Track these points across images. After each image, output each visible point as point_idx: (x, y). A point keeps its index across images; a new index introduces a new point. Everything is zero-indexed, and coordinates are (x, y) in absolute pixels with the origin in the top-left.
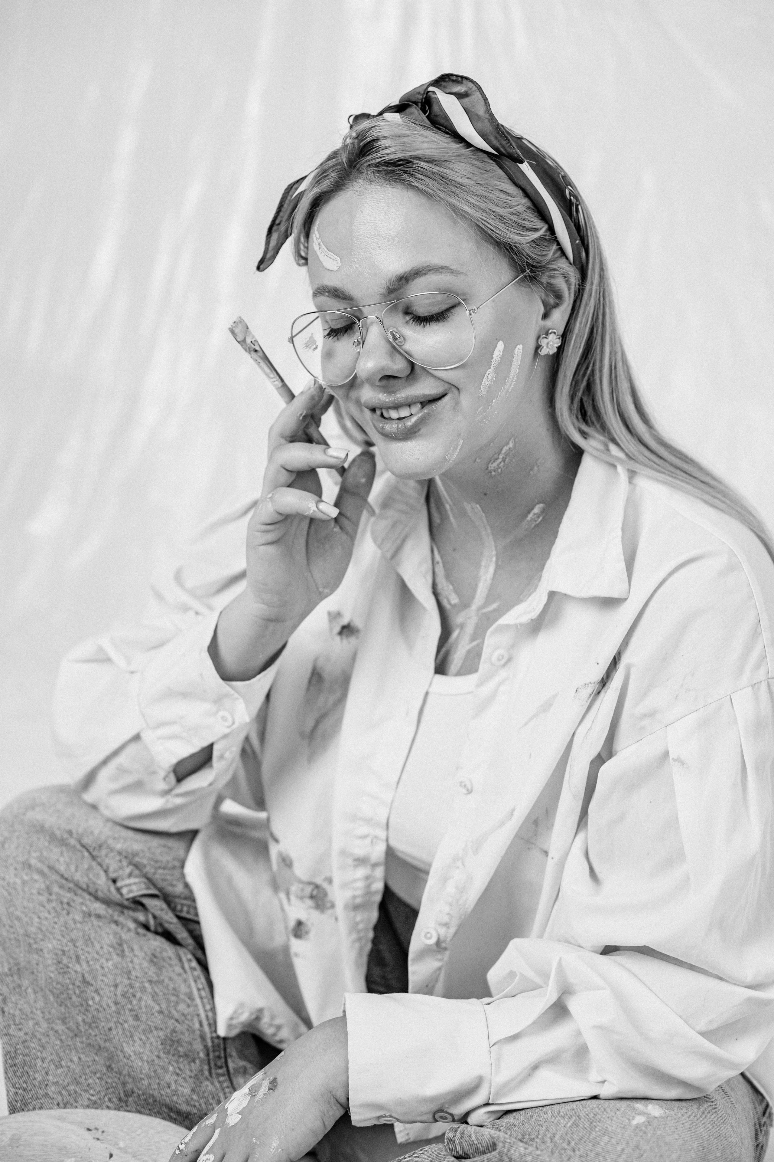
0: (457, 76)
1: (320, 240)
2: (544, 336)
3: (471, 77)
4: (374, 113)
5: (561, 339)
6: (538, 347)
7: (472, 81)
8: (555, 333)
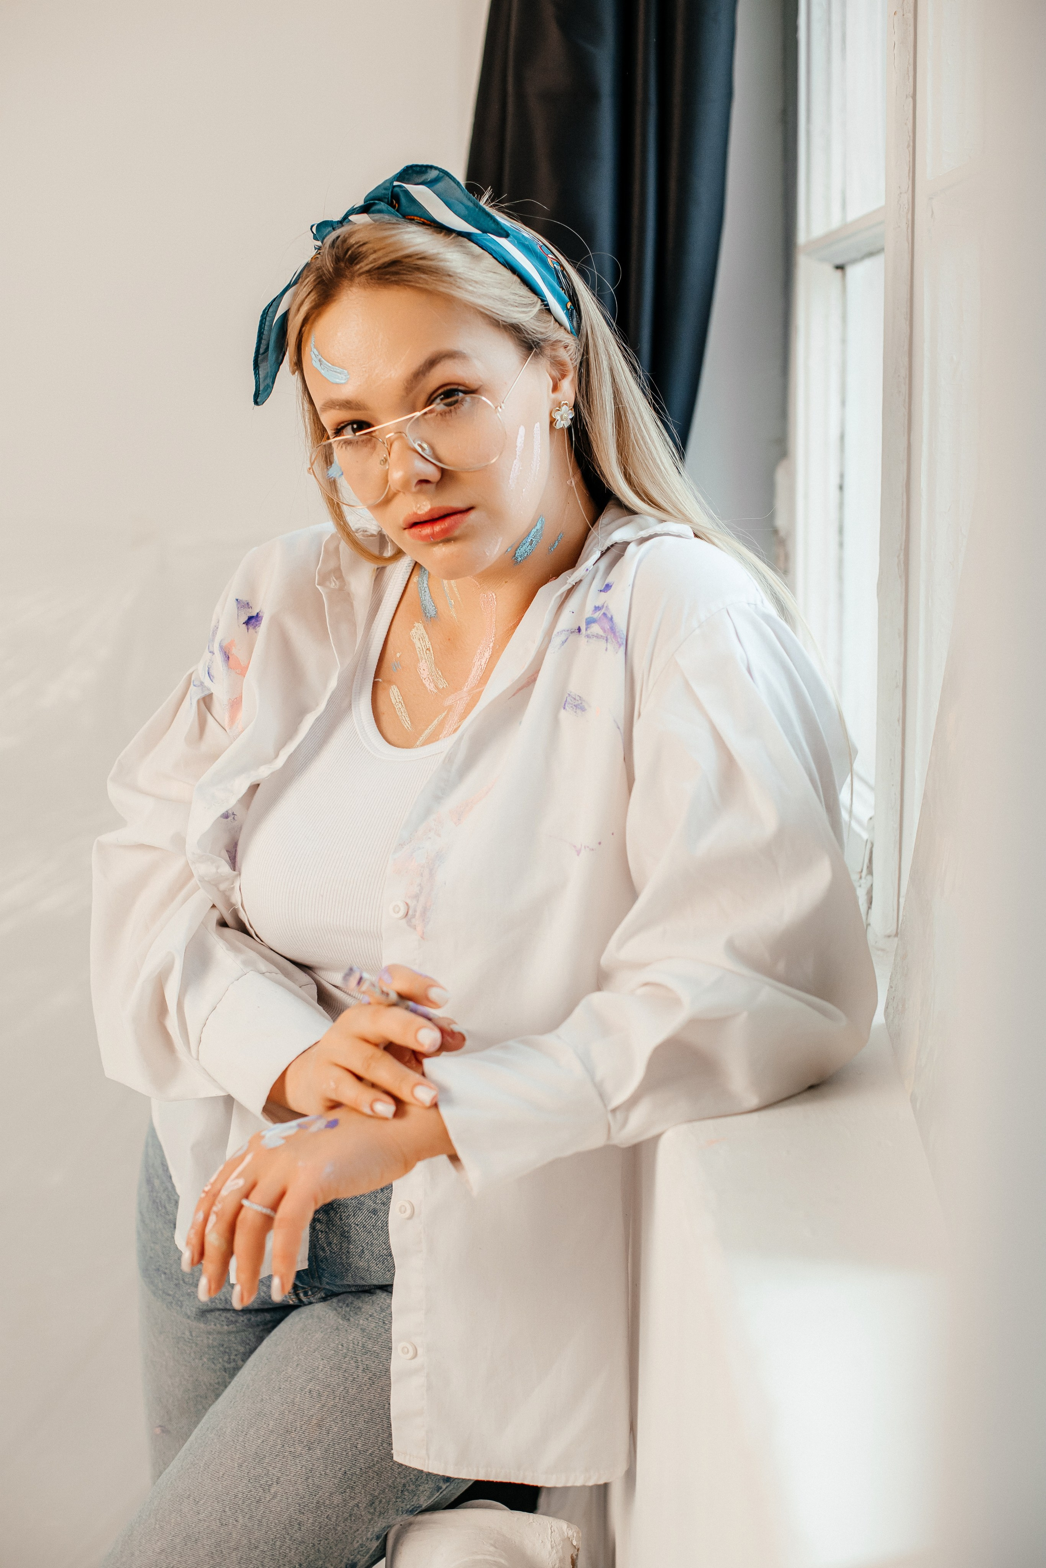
0: (422, 166)
1: (320, 357)
2: (557, 408)
3: (435, 165)
4: (338, 218)
5: (573, 409)
6: (552, 422)
7: (436, 168)
8: (566, 404)
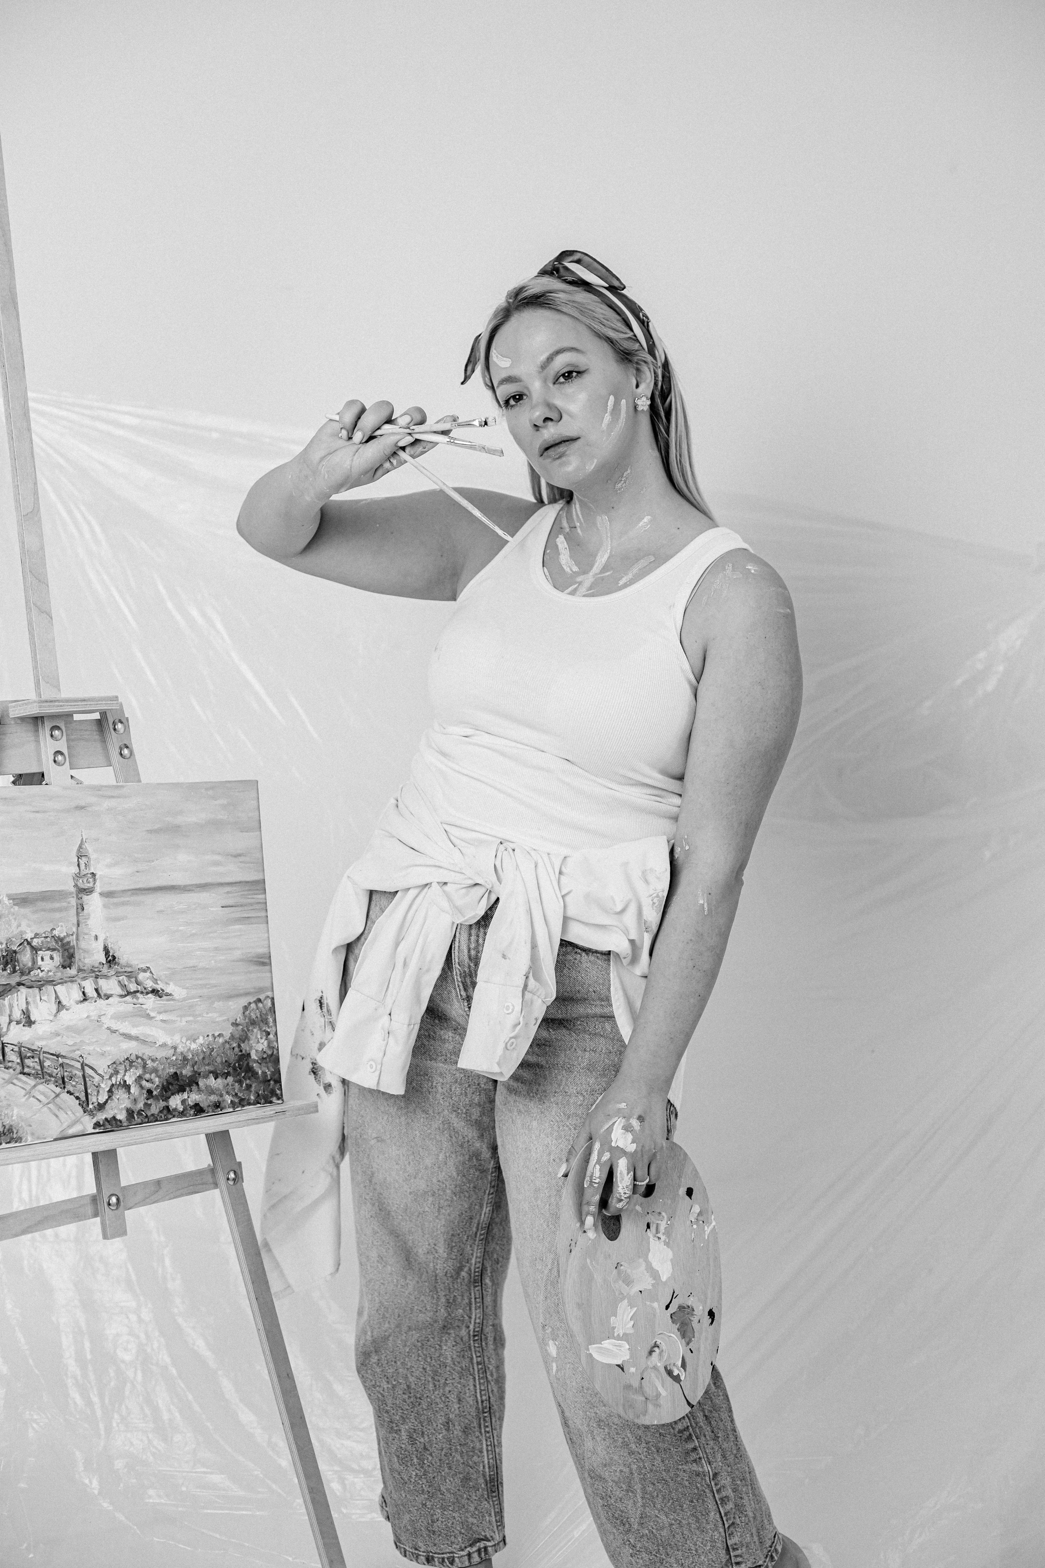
8: (645, 396)
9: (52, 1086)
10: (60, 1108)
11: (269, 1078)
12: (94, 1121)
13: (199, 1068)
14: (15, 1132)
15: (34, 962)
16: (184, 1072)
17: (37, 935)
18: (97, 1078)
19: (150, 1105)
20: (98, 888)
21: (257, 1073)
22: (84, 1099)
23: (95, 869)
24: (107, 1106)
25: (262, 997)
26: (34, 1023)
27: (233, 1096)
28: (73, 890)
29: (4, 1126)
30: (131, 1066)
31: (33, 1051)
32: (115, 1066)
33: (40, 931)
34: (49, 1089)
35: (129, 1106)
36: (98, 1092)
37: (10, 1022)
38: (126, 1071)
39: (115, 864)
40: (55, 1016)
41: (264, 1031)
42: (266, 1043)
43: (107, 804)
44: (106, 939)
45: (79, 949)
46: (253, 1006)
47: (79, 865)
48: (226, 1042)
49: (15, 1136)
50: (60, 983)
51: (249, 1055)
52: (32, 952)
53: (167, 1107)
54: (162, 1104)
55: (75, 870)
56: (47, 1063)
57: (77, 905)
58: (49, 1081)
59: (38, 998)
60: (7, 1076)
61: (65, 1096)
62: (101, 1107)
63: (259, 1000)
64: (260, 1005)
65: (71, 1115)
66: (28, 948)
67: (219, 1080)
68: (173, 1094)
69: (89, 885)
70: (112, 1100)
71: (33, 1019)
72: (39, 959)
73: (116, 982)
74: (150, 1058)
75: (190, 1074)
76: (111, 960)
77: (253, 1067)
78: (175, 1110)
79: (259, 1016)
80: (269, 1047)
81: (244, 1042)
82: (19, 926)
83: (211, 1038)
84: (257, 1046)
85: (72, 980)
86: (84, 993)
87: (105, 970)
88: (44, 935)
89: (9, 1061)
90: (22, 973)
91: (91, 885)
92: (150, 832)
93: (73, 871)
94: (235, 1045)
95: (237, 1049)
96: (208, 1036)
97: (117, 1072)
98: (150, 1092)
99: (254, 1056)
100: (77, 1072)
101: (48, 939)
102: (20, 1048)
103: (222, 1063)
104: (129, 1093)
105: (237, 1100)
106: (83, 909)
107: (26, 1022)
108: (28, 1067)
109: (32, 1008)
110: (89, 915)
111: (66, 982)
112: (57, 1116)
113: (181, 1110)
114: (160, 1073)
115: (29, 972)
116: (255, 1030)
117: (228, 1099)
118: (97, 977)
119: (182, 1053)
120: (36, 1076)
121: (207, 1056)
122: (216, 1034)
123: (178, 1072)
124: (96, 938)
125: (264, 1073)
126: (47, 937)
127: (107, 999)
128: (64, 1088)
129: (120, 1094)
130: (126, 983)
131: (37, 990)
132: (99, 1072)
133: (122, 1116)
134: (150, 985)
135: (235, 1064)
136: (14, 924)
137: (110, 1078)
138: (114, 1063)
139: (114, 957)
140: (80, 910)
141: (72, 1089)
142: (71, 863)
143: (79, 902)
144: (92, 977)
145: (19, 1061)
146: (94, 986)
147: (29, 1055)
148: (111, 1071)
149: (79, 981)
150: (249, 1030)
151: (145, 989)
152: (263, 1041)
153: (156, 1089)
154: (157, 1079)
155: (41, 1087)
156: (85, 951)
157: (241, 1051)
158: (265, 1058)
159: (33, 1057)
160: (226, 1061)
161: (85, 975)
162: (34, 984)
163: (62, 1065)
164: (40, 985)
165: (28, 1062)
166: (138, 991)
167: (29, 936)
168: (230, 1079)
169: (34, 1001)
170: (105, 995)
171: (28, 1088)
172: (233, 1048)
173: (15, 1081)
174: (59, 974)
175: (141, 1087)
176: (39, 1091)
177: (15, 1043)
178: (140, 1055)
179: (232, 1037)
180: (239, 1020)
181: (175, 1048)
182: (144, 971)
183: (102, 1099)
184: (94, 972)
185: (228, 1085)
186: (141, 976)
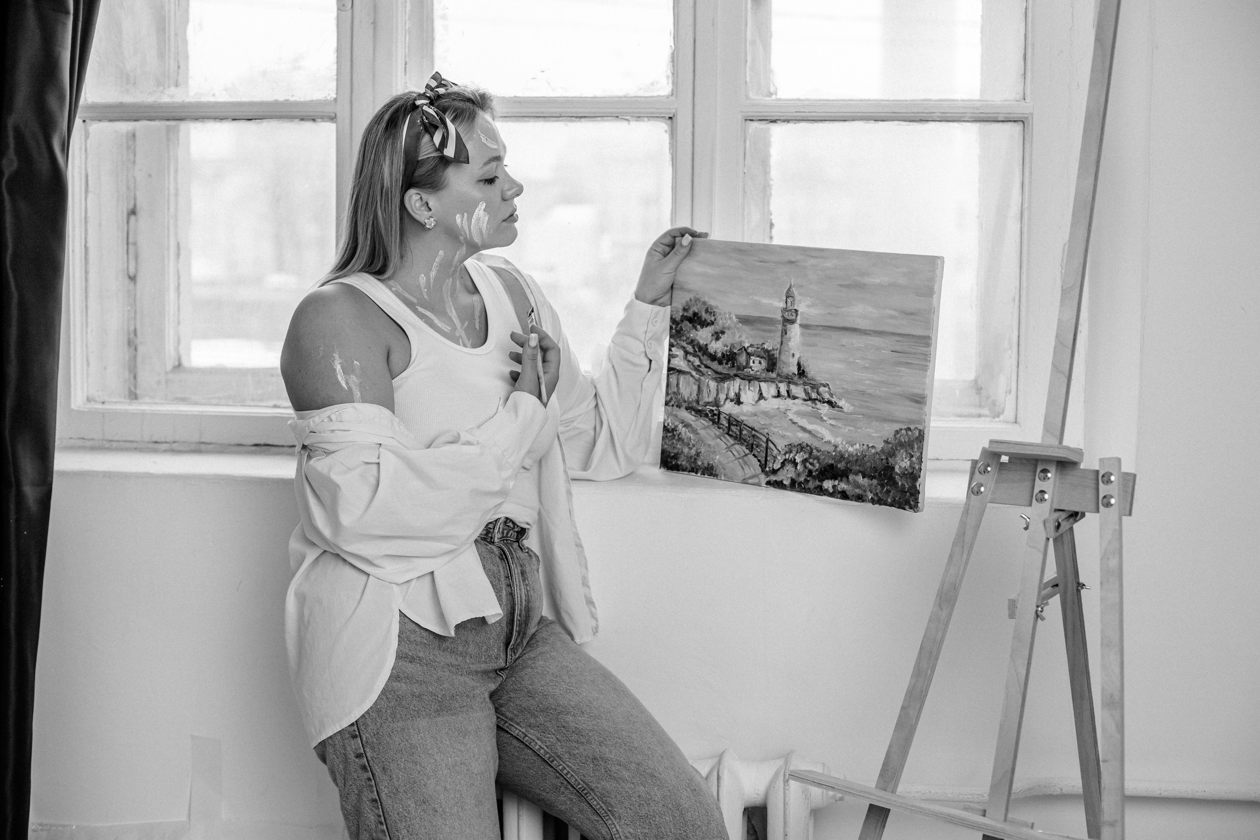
9: (744, 448)
10: (746, 463)
11: (906, 490)
12: (768, 479)
13: (851, 466)
14: (714, 470)
15: (748, 363)
16: (839, 466)
17: (751, 346)
18: (775, 452)
19: (809, 481)
20: (798, 321)
21: (898, 484)
22: (763, 463)
23: (798, 306)
24: (779, 473)
25: (912, 427)
26: (742, 403)
27: (874, 494)
28: (780, 319)
29: (709, 464)
30: (802, 450)
31: (738, 421)
32: (790, 447)
33: (755, 343)
34: (741, 449)
35: (794, 477)
36: (774, 461)
37: (727, 398)
38: (797, 452)
39: (812, 305)
40: (757, 402)
41: (910, 453)
42: (908, 463)
43: (813, 261)
44: (799, 358)
45: (780, 360)
46: (904, 432)
47: (786, 303)
48: (877, 453)
49: (714, 472)
50: (763, 381)
51: (893, 468)
52: (747, 356)
53: (821, 487)
54: (818, 483)
55: (782, 305)
56: (744, 432)
57: (782, 331)
58: (743, 444)
59: (747, 388)
60: (718, 433)
61: (751, 457)
62: (774, 472)
63: (909, 429)
64: (910, 433)
65: (753, 471)
66: (744, 353)
67: (866, 480)
68: (827, 479)
69: (792, 317)
70: (783, 469)
71: (741, 400)
72: (751, 361)
73: (803, 389)
74: (816, 448)
75: (843, 468)
76: (802, 373)
77: (895, 478)
78: (827, 490)
79: (907, 441)
80: (910, 466)
81: (891, 457)
82: (740, 337)
83: (865, 447)
84: (902, 463)
85: (772, 381)
86: (779, 391)
87: (796, 379)
88: (756, 346)
89: (721, 424)
90: (739, 369)
91: (794, 318)
92: (841, 286)
93: (782, 306)
94: (883, 457)
95: (884, 461)
96: (863, 445)
97: (791, 452)
98: (810, 472)
99: (897, 470)
100: (763, 444)
101: (759, 350)
102: (730, 417)
103: (871, 467)
104: (796, 468)
105: (876, 499)
106: (786, 334)
107: (737, 402)
108: (733, 431)
109: (742, 393)
110: (790, 338)
111: (768, 381)
112: (743, 468)
113: (831, 491)
114: (821, 461)
115: (744, 369)
116: (902, 451)
117: (870, 496)
118: (789, 383)
119: (840, 451)
120: (735, 438)
121: (859, 459)
122: (870, 445)
123: (835, 465)
124: (793, 355)
125: (902, 484)
126: (758, 348)
127: (794, 399)
128: (752, 451)
129: (789, 467)
130: (810, 392)
131: (747, 382)
132: (778, 448)
133: (787, 482)
134: (827, 396)
135: (880, 472)
136: (737, 335)
137: (785, 454)
138: (790, 445)
139: (804, 371)
140: (784, 334)
141: (756, 454)
142: (781, 300)
143: (784, 328)
144: (786, 382)
145: (727, 425)
146: (786, 388)
147: (734, 423)
148: (786, 449)
149: (777, 382)
150: (896, 449)
151: (823, 399)
152: (906, 460)
153: (815, 471)
154: (817, 465)
155: (737, 447)
156: (784, 363)
157: (888, 463)
158: (907, 474)
159: (737, 426)
160: (874, 467)
161: (781, 379)
162: (746, 378)
163: (753, 436)
164: (750, 379)
165: (733, 428)
166: (817, 399)
167: (747, 345)
168: (875, 482)
169: (744, 389)
170: (793, 396)
171: (729, 444)
172: (882, 459)
173: (722, 438)
174: (764, 375)
175: (805, 467)
176: (735, 449)
177: (728, 413)
178: (809, 444)
179: (883, 451)
180: (890, 439)
181: (836, 447)
182: (824, 386)
183: (777, 466)
184: (788, 378)
185: (872, 485)
186: (822, 389)
